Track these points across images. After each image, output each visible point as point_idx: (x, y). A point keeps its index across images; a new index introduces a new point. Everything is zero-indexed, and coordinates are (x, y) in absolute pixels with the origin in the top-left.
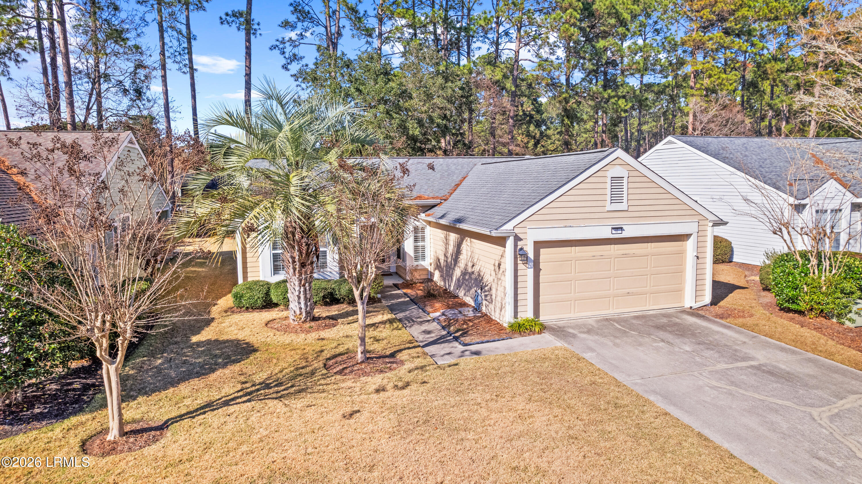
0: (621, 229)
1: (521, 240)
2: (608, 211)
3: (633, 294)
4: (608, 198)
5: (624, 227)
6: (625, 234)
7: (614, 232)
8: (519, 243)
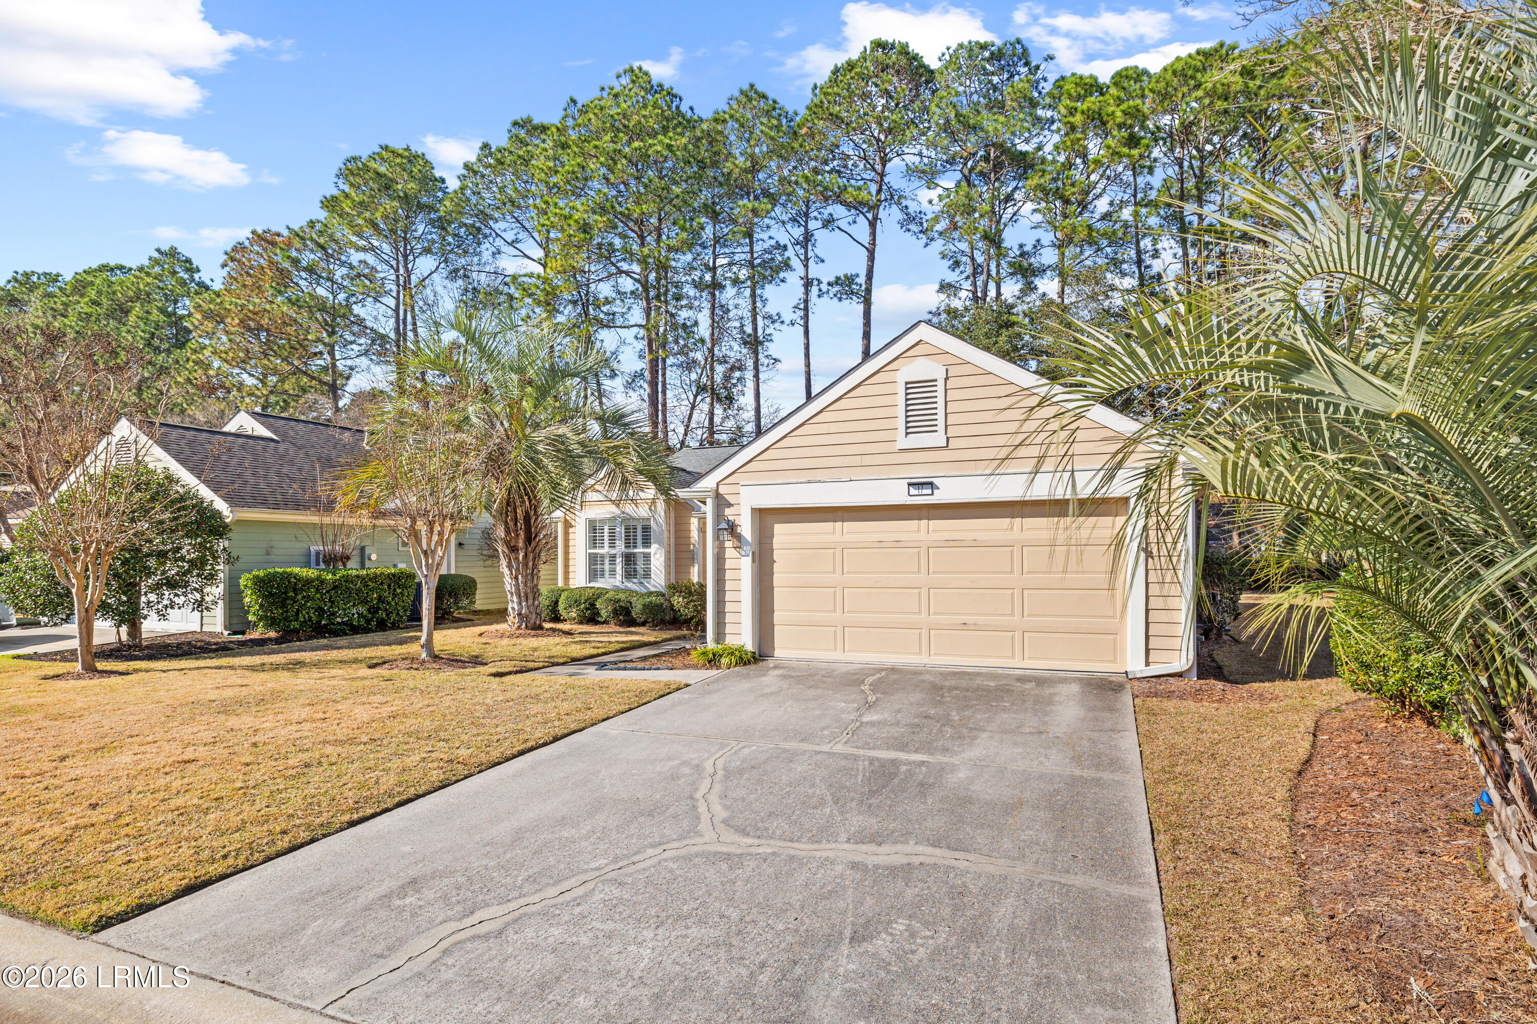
0: (931, 485)
1: (730, 505)
2: (902, 450)
3: (976, 628)
4: (901, 423)
5: (936, 481)
6: (942, 496)
7: (913, 491)
8: (728, 511)
